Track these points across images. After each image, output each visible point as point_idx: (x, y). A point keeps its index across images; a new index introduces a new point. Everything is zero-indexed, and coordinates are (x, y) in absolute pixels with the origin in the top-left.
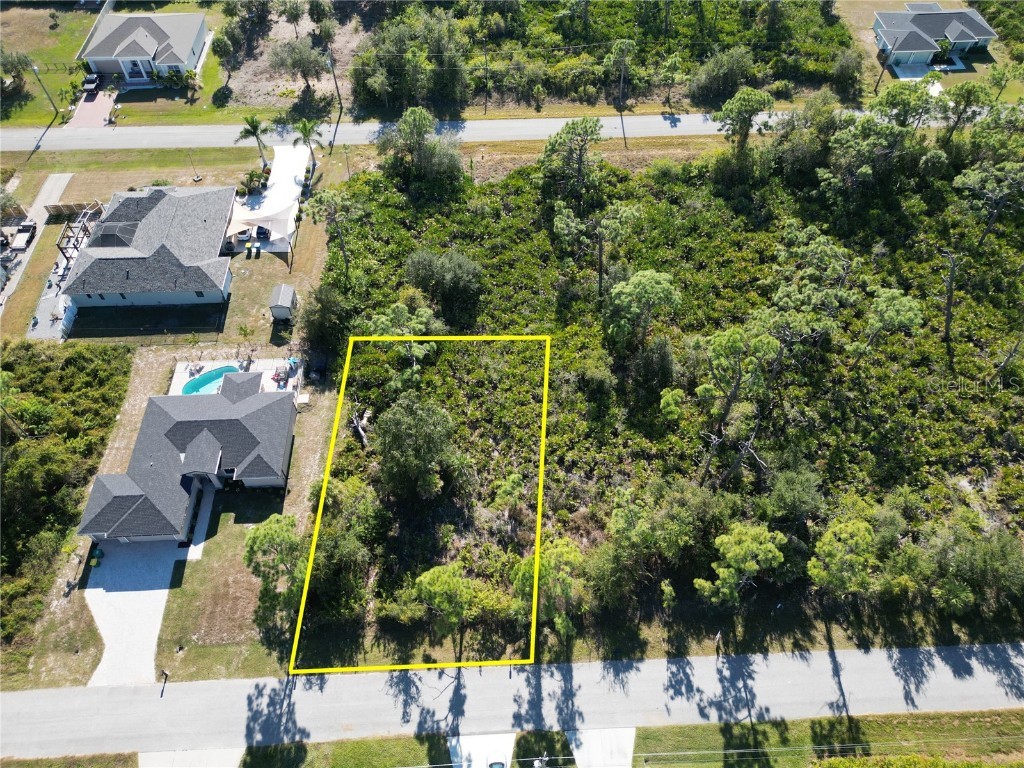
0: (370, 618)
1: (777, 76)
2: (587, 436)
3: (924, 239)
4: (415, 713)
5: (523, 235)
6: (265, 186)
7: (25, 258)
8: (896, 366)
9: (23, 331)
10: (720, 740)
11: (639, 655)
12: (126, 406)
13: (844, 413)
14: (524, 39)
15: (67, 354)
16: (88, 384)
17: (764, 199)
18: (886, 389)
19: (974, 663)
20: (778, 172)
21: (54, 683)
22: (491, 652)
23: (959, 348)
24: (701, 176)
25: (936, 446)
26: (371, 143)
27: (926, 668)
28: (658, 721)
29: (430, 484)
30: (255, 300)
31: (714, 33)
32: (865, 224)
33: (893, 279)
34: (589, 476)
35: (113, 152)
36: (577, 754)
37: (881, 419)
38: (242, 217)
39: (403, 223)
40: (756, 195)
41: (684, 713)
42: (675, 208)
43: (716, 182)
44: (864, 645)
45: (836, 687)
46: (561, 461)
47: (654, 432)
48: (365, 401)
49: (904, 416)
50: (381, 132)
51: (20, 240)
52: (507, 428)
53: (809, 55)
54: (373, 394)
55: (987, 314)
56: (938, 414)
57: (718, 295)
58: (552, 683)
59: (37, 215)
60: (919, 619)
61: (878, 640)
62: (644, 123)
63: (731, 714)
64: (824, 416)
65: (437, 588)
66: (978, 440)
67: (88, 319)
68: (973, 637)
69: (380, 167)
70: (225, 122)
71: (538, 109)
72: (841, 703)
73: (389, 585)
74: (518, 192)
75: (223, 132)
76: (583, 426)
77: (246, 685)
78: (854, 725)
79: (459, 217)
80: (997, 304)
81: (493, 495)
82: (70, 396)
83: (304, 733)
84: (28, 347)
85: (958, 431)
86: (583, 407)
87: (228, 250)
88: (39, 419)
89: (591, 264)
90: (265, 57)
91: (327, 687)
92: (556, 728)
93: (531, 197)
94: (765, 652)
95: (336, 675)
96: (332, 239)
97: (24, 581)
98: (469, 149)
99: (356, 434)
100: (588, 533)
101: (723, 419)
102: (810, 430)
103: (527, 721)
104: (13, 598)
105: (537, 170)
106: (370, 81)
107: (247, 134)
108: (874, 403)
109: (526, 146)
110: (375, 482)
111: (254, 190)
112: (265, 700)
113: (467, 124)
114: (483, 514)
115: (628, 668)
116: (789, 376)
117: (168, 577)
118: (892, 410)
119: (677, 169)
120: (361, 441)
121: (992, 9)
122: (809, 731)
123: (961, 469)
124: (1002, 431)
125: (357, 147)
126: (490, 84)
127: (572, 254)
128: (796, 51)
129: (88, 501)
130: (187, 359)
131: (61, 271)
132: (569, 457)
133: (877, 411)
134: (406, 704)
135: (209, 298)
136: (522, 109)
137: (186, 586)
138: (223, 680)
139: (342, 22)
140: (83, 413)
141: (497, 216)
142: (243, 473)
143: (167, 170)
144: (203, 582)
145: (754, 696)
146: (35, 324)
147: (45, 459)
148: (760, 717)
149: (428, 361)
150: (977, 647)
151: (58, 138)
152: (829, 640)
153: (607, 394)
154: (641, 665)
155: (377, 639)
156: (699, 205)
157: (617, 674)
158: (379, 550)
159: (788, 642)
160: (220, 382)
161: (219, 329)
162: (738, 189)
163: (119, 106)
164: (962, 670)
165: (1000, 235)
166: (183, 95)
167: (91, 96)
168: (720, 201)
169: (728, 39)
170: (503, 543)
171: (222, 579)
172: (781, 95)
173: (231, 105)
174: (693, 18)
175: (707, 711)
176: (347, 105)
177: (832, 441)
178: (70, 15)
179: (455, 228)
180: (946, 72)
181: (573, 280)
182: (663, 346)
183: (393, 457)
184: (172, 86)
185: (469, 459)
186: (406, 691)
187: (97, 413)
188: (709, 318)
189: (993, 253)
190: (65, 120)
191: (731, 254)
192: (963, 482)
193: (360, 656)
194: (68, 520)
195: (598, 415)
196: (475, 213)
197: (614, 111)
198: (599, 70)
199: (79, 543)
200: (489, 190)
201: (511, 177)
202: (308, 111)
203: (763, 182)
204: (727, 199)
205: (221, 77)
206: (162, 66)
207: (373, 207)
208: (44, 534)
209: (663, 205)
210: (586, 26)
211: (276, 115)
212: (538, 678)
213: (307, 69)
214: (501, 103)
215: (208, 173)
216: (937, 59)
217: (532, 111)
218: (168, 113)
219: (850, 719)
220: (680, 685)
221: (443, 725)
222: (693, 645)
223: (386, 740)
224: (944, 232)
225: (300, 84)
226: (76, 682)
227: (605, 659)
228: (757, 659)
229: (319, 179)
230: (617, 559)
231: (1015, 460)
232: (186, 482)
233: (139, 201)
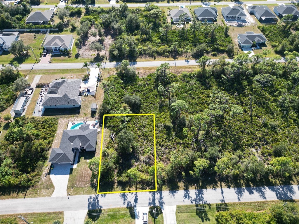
0: (116, 181)
1: (213, 51)
2: (166, 139)
3: (247, 92)
4: (126, 202)
5: (151, 90)
6: (88, 78)
7: (31, 96)
8: (239, 122)
9: (31, 114)
10: (195, 208)
11: (177, 189)
12: (57, 132)
13: (226, 134)
14: (151, 41)
15: (43, 120)
16: (48, 127)
17: (209, 82)
18: (236, 128)
19: (254, 191)
20: (213, 75)
21: (44, 196)
22: (143, 188)
23: (254, 118)
24: (194, 76)
25: (247, 141)
26: (114, 68)
27: (243, 192)
28: (181, 204)
29: (129, 150)
30: (87, 106)
31: (198, 40)
32: (233, 88)
33: (239, 101)
34: (166, 148)
35: (51, 70)
36: (163, 211)
37: (235, 135)
38: (83, 86)
39: (122, 87)
40: (207, 81)
41: (188, 202)
42: (187, 84)
43: (197, 77)
44: (229, 187)
45: (222, 196)
46: (160, 145)
47: (182, 138)
48: (114, 131)
49: (240, 134)
50: (117, 65)
51: (30, 92)
52: (147, 137)
53: (221, 45)
54: (116, 129)
55: (261, 109)
56: (248, 134)
57: (197, 105)
58: (157, 196)
59: (33, 86)
60: (242, 181)
61: (232, 186)
62: (181, 62)
63: (198, 202)
64: (222, 134)
65: (131, 173)
66: (257, 140)
67: (47, 111)
68: (254, 185)
69: (116, 74)
70: (78, 62)
71: (155, 59)
72: (223, 200)
73: (120, 174)
74: (150, 80)
75: (78, 65)
76: (165, 136)
77: (88, 196)
78: (226, 205)
79: (135, 86)
80: (263, 108)
81: (144, 153)
82: (44, 130)
83: (101, 207)
84: (33, 118)
85: (253, 138)
86: (165, 132)
87: (80, 95)
88: (38, 135)
89: (167, 98)
90: (87, 45)
91: (106, 197)
92: (158, 205)
93: (153, 81)
94: (206, 188)
95: (108, 194)
96: (105, 92)
97: (36, 173)
98: (138, 69)
99: (112, 139)
100: (166, 162)
101: (197, 135)
102: (218, 137)
103: (152, 204)
104: (33, 177)
105: (154, 74)
106: (114, 52)
107: (84, 66)
108: (233, 131)
109: (152, 68)
110: (116, 150)
111: (86, 79)
112: (92, 200)
113: (137, 63)
114: (142, 157)
115: (175, 192)
116: (214, 125)
117: (69, 172)
118: (237, 133)
119: (188, 74)
120: (113, 140)
121: (267, 33)
122: (216, 206)
123: (253, 147)
124: (263, 138)
125: (110, 68)
126: (143, 53)
127: (162, 95)
128: (218, 44)
129: (50, 154)
130: (71, 121)
131: (40, 100)
132: (162, 144)
133: (234, 133)
134: (124, 200)
135: (76, 106)
136: (151, 59)
137: (73, 174)
138: (82, 195)
139: (106, 37)
140: (47, 134)
141: (145, 86)
142: (86, 148)
143: (64, 75)
144: (77, 173)
145: (203, 198)
146: (35, 113)
147: (40, 145)
148: (205, 203)
149: (129, 121)
150: (255, 187)
151: (37, 66)
152: (221, 186)
153: (171, 129)
154: (178, 192)
155: (117, 186)
156: (193, 83)
157: (172, 194)
158: (118, 166)
159: (212, 186)
160: (80, 126)
161: (79, 114)
162: (203, 79)
163: (52, 58)
164: (251, 192)
165: (265, 91)
166: (68, 55)
167: (45, 56)
168: (198, 82)
169: (201, 41)
170: (146, 164)
171: (81, 172)
172: (214, 55)
173: (79, 58)
174: (193, 35)
175: (193, 202)
176: (108, 58)
177: (223, 140)
178: (38, 35)
179: (135, 89)
180: (255, 49)
181: (163, 101)
182: (184, 117)
183: (121, 144)
184: (65, 53)
185: (138, 144)
186: (124, 198)
187: (51, 134)
188: (195, 111)
189: (263, 95)
190: (39, 62)
191: (201, 95)
192: (253, 150)
193: (114, 190)
194: (45, 159)
195: (169, 134)
196: (139, 85)
197: (173, 59)
198: (170, 49)
199: (48, 164)
200: (143, 80)
201: (148, 76)
202: (98, 59)
203: (209, 77)
204: (200, 82)
205: (77, 50)
206: (62, 48)
207: (115, 84)
208: (40, 162)
209: (185, 83)
210: (167, 37)
211: (90, 60)
212: (154, 195)
213: (98, 49)
214: (146, 57)
215: (74, 75)
216: (253, 46)
217: (153, 59)
218: (64, 60)
219: (225, 203)
220: (187, 196)
221: (133, 205)
222: (190, 187)
223: (120, 208)
224: (252, 90)
225: (97, 52)
226: (49, 196)
227: (170, 190)
228: (204, 190)
229: (101, 77)
230: (172, 167)
231: (266, 145)
232: (73, 150)
233: (59, 83)
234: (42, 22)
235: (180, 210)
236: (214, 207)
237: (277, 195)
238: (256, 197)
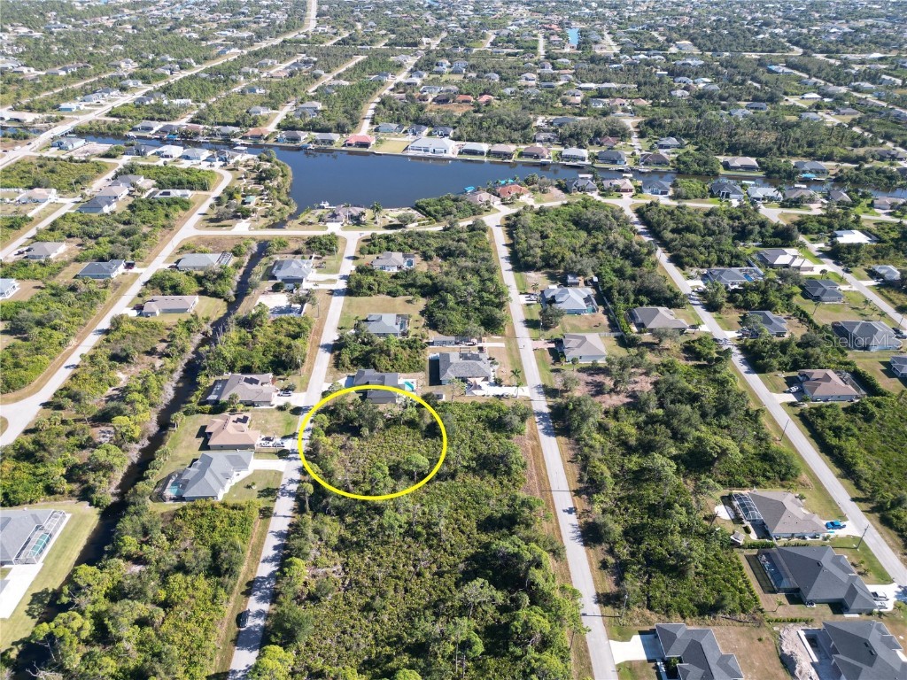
10: (275, 488)
22: (310, 445)
27: (279, 539)
28: (284, 476)
36: (282, 460)
41: (284, 481)
44: (290, 525)
45: (280, 515)
58: (300, 456)
61: (290, 529)
63: (281, 491)
68: (284, 554)
72: (276, 515)
77: (315, 405)
78: (269, 517)
83: (301, 416)
92: (288, 457)
94: (294, 501)
103: (292, 451)
112: (309, 409)
122: (271, 507)
134: (302, 431)
145: (284, 496)
148: (278, 497)
150: (281, 554)
152: (294, 517)
159: (295, 507)
164: (275, 548)
175: (284, 485)
212: (303, 454)
219: (271, 517)
220: (292, 481)
221: (296, 437)
222: (297, 484)
223: (296, 427)
228: (293, 499)
235: (279, 474)
236: (271, 505)
237: (263, 578)
238: (268, 551)
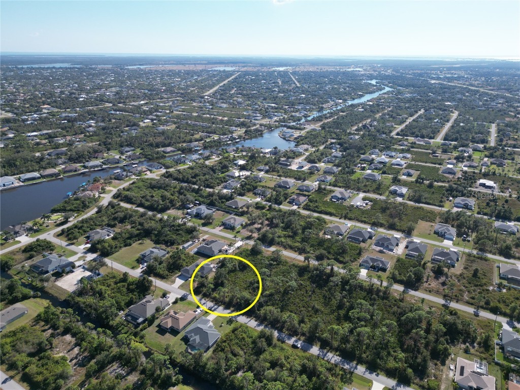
12: (194, 263)
15: (192, 255)
16: (192, 259)
21: (167, 284)
41: (228, 316)
51: (196, 242)
59: (201, 239)
63: (233, 318)
84: (189, 253)
88: (184, 260)
97: (172, 274)
104: (170, 275)
107: (235, 237)
115: (226, 310)
137: (186, 282)
138: (184, 291)
145: (237, 318)
148: (236, 320)
157: (224, 310)
163: (223, 229)
166: (233, 230)
167: (220, 226)
190: (214, 228)
199: (180, 273)
218: (229, 232)
220: (230, 313)
226: (170, 285)
227: (224, 308)
234: (234, 207)
